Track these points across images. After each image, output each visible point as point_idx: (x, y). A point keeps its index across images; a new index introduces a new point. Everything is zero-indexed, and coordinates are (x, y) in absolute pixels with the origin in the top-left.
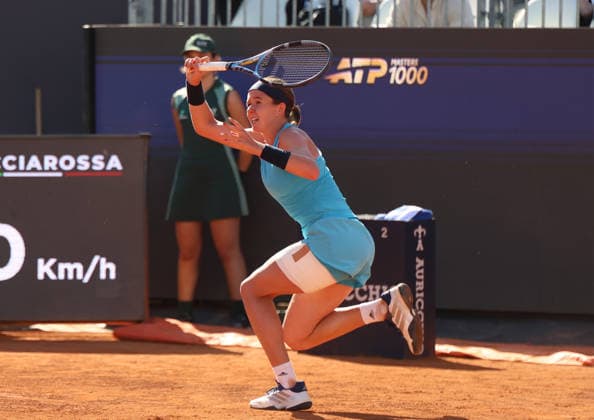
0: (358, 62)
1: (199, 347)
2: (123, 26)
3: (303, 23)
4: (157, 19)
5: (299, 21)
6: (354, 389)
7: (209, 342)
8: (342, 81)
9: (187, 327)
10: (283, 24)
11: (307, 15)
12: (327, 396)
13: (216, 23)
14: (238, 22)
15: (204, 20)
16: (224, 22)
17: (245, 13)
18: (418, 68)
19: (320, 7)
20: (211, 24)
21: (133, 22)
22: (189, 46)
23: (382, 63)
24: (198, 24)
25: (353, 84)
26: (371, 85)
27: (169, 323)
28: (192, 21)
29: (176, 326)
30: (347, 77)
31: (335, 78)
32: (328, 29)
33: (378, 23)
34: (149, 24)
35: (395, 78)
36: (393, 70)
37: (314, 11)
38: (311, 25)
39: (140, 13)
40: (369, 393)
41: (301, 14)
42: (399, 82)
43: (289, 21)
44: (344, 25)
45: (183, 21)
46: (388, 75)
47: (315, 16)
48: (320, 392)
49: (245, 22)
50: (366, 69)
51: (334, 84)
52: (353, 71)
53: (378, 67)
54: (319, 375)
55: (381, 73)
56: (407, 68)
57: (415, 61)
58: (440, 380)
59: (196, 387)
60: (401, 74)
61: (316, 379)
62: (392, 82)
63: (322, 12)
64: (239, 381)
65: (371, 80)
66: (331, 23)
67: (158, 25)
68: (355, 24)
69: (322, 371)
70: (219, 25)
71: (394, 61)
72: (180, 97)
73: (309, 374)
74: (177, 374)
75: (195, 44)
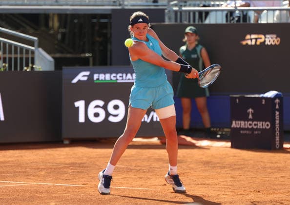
0: (253, 36)
1: (193, 146)
2: (163, 24)
3: (232, 22)
4: (176, 21)
5: (230, 21)
6: (252, 162)
7: (197, 145)
8: (247, 44)
9: (189, 139)
10: (224, 22)
11: (233, 19)
12: (241, 165)
13: (199, 22)
14: (207, 22)
15: (194, 21)
16: (202, 21)
17: (210, 18)
18: (276, 38)
19: (238, 15)
20: (197, 22)
21: (167, 22)
23: (263, 36)
24: (192, 22)
25: (251, 45)
26: (258, 45)
27: (182, 138)
28: (189, 21)
29: (184, 139)
30: (249, 42)
31: (244, 43)
32: (241, 24)
33: (261, 21)
34: (173, 22)
35: (268, 43)
36: (267, 39)
38: (235, 23)
39: (170, 19)
40: (257, 163)
41: (232, 18)
42: (269, 44)
43: (227, 21)
44: (248, 22)
45: (186, 21)
46: (265, 41)
47: (236, 19)
48: (239, 163)
49: (210, 21)
50: (256, 39)
51: (244, 45)
52: (251, 40)
53: (261, 38)
54: (239, 157)
55: (262, 40)
56: (272, 38)
57: (275, 36)
58: (285, 158)
59: (191, 162)
60: (270, 41)
61: (237, 158)
62: (266, 43)
63: (239, 18)
64: (208, 159)
65: (258, 43)
66: (243, 21)
67: (176, 23)
68: (252, 21)
69: (239, 155)
70: (200, 23)
71: (267, 36)
72: (183, 50)
73: (235, 156)
74: (184, 157)
75: (190, 30)
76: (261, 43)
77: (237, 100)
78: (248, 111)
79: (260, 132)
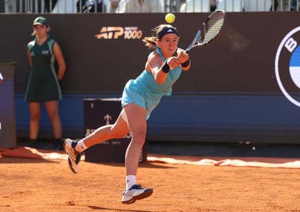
0: (110, 29)
1: (39, 160)
2: (2, 14)
3: (85, 12)
4: (18, 10)
5: (83, 11)
6: (111, 178)
7: (44, 158)
8: (103, 38)
9: (34, 151)
10: (75, 12)
11: (86, 8)
12: (98, 181)
13: (45, 12)
14: (55, 11)
15: (40, 10)
16: (49, 11)
17: (58, 7)
18: (137, 31)
19: (92, 4)
20: (42, 12)
21: (7, 12)
22: (35, 23)
23: (121, 29)
24: (37, 12)
25: (108, 39)
26: (116, 39)
27: (26, 149)
28: (34, 11)
29: (29, 150)
30: (105, 36)
31: (99, 36)
32: (95, 14)
33: (119, 11)
34: (14, 12)
35: (127, 36)
36: (126, 32)
37: (90, 6)
38: (88, 12)
39: (10, 8)
40: (117, 180)
41: (84, 7)
42: (129, 38)
43: (78, 11)
44: (103, 12)
45: (30, 10)
46: (124, 35)
47: (90, 8)
48: (95, 180)
49: (58, 11)
50: (114, 32)
51: (99, 39)
52: (107, 33)
53: (119, 31)
54: (95, 172)
55: (121, 34)
56: (132, 31)
57: (136, 28)
59: (38, 178)
61: (93, 173)
62: (125, 37)
63: (93, 6)
64: (58, 175)
65: (116, 37)
66: (98, 11)
67: (18, 13)
68: (108, 11)
69: (96, 170)
71: (127, 28)
72: (31, 45)
73: (90, 171)
74: (30, 172)
75: (38, 21)
76: (119, 37)
77: (92, 105)
78: (105, 118)
79: (119, 143)
